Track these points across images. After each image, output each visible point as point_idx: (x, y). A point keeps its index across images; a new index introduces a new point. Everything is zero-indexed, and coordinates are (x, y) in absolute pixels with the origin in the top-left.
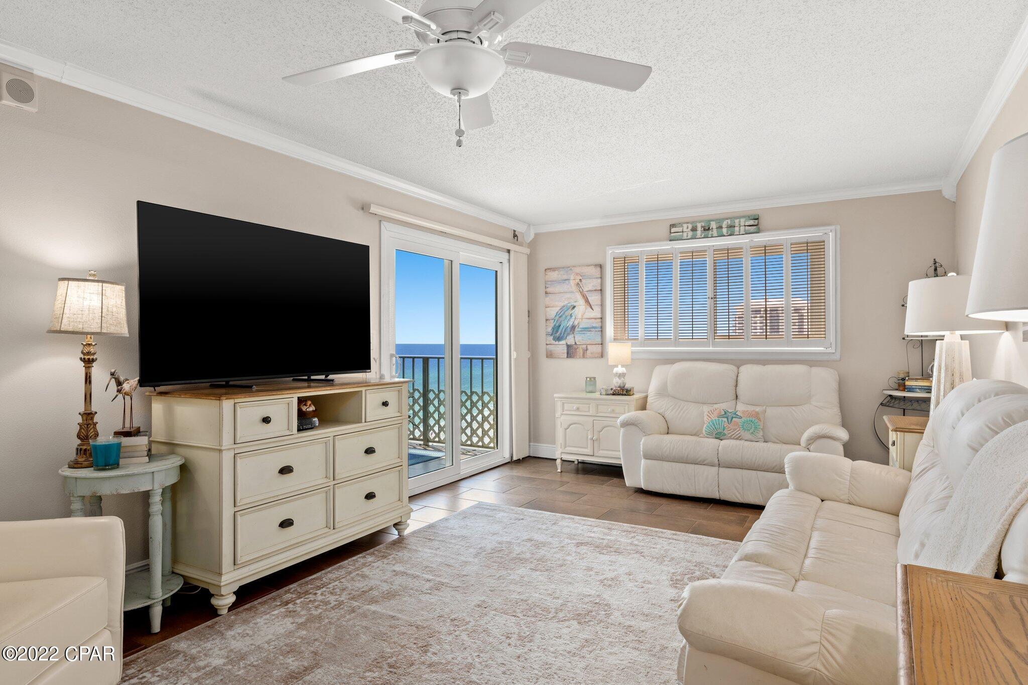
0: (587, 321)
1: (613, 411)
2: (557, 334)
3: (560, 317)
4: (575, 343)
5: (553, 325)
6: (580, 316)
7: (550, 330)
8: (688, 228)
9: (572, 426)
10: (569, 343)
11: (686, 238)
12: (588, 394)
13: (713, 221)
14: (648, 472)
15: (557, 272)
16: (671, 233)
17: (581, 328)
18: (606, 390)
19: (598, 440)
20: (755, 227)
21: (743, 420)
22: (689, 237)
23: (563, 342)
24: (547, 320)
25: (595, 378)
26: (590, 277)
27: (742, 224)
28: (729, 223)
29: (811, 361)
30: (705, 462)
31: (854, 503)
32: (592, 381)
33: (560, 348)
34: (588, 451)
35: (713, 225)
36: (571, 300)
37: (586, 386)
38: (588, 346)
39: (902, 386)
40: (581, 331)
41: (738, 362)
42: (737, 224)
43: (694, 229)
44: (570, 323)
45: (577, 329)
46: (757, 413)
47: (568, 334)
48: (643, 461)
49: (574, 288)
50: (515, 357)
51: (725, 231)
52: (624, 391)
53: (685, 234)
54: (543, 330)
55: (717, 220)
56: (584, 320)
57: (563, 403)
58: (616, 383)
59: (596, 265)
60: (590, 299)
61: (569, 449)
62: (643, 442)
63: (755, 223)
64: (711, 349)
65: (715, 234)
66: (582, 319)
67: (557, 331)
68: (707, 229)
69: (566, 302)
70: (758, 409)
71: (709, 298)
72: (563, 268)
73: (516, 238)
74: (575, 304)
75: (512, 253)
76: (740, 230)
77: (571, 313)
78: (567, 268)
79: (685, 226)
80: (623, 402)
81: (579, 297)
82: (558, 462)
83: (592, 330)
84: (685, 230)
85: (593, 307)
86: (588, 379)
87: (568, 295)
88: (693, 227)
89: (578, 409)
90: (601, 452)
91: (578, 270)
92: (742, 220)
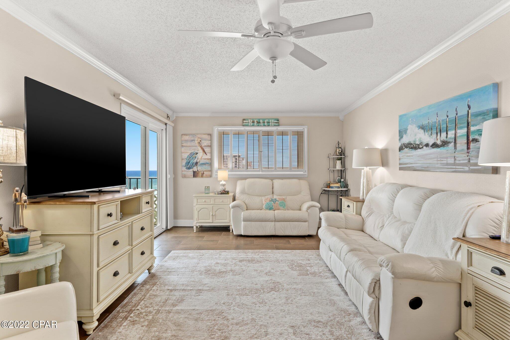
0: (204, 160)
1: (223, 202)
2: (189, 166)
3: (190, 158)
4: (198, 170)
5: (186, 162)
6: (200, 158)
7: (184, 164)
8: (250, 121)
9: (202, 210)
10: (194, 171)
11: (250, 125)
12: (206, 194)
13: (261, 119)
14: (245, 227)
15: (188, 136)
16: (243, 123)
17: (201, 164)
18: (218, 192)
19: (215, 215)
20: (278, 124)
21: (279, 202)
22: (251, 125)
23: (191, 170)
24: (182, 159)
25: (209, 187)
26: (206, 140)
27: (273, 122)
28: (268, 121)
29: (299, 178)
30: (270, 220)
31: (347, 228)
32: (207, 188)
33: (190, 172)
34: (210, 221)
35: (261, 121)
36: (196, 150)
37: (205, 190)
38: (204, 172)
39: (329, 186)
40: (201, 165)
41: (272, 178)
42: (271, 122)
43: (253, 122)
44: (195, 161)
45: (198, 164)
46: (284, 199)
47: (194, 166)
48: (242, 223)
49: (197, 144)
50: (169, 177)
51: (266, 124)
52: (225, 192)
53: (249, 124)
54: (181, 164)
55: (263, 119)
56: (202, 159)
57: (197, 199)
58: (221, 188)
59: (208, 134)
60: (205, 150)
61: (200, 221)
62: (243, 214)
63: (278, 122)
64: (261, 173)
65: (262, 125)
66: (201, 159)
67: (188, 165)
68: (258, 123)
69: (193, 151)
70: (284, 197)
71: (260, 152)
72: (192, 134)
73: (168, 118)
74: (197, 152)
75: (168, 125)
76: (272, 124)
77: (195, 156)
78: (194, 135)
79: (249, 120)
80: (227, 197)
81: (200, 148)
82: (195, 227)
83: (206, 164)
84: (249, 122)
85: (207, 154)
86: (206, 187)
87: (194, 148)
88: (253, 121)
89: (205, 201)
90: (216, 221)
91: (199, 136)
92: (273, 120)
